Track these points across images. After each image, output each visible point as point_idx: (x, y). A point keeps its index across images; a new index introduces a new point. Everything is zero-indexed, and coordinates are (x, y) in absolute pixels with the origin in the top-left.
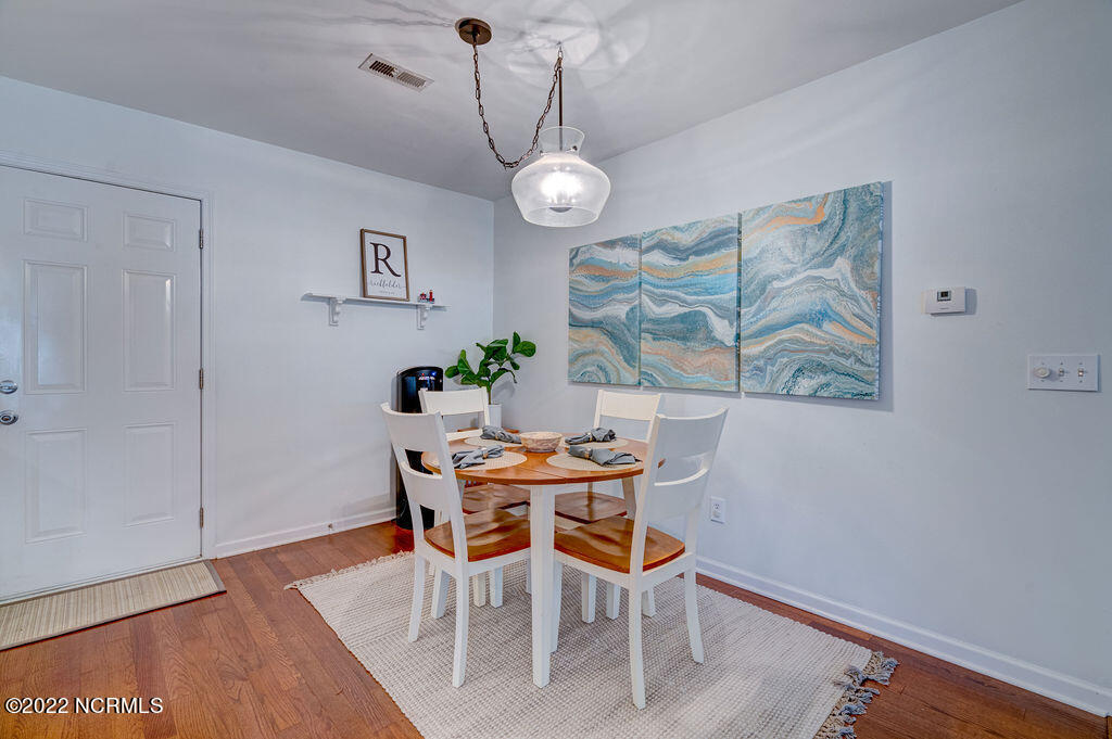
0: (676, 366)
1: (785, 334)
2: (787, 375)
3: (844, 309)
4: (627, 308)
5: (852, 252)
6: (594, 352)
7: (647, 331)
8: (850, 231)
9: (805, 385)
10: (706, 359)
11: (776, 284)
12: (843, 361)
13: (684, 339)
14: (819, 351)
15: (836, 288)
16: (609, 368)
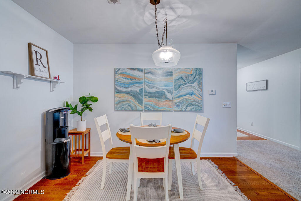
0: (156, 105)
1: (185, 97)
2: (185, 106)
3: (197, 93)
4: (140, 88)
5: (198, 81)
6: (126, 101)
7: (147, 95)
8: (197, 77)
9: (189, 108)
10: (165, 103)
11: (182, 86)
12: (196, 103)
13: (159, 98)
14: (192, 101)
15: (195, 88)
16: (133, 106)
